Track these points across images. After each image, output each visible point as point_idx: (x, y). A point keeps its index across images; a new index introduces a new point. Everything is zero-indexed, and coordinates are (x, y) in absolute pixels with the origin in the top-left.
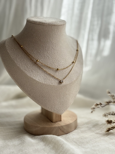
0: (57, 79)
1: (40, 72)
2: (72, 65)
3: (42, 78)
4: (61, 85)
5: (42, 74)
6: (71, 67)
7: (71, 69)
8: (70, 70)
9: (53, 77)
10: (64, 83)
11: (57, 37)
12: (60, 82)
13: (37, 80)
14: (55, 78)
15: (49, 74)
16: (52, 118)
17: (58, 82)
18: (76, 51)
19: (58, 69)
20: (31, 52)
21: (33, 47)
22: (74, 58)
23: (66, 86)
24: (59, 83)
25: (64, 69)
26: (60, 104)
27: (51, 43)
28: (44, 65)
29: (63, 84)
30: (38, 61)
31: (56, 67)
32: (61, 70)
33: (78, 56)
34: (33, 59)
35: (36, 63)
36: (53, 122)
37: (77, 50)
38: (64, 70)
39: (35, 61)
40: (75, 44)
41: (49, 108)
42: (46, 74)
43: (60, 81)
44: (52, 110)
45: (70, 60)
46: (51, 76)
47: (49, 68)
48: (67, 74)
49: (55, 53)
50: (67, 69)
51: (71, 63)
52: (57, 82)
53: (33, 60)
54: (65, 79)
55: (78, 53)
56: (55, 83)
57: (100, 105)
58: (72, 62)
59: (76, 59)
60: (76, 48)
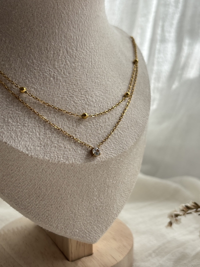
0: (82, 145)
1: (30, 123)
2: (124, 103)
3: (37, 143)
4: (92, 163)
5: (37, 129)
6: (119, 110)
7: (120, 115)
8: (118, 116)
9: (70, 138)
10: (102, 156)
11: (81, 21)
12: (92, 154)
13: (21, 148)
14: (75, 142)
15: (59, 132)
16: (68, 248)
17: (86, 153)
18: (131, 65)
19: (85, 115)
20: (4, 65)
21: (11, 48)
22: (127, 83)
23: (106, 164)
24: (88, 156)
25: (100, 115)
26: (91, 216)
27: (65, 37)
28: (41, 103)
29: (98, 158)
30: (26, 92)
31: (80, 108)
32: (94, 118)
33: (138, 78)
34: (9, 85)
35: (17, 98)
36: (70, 259)
37: (135, 62)
38: (102, 119)
39: (15, 90)
40: (130, 45)
41: (57, 227)
42: (48, 132)
43: (91, 151)
44: (66, 233)
45: (118, 88)
46: (63, 136)
47: (59, 111)
48: (110, 128)
49: (75, 69)
50: (109, 115)
51: (120, 98)
52: (82, 153)
53: (8, 90)
54: (105, 144)
55: (137, 70)
56: (75, 156)
57: (195, 210)
58: (124, 93)
59: (133, 86)
60: (130, 57)
